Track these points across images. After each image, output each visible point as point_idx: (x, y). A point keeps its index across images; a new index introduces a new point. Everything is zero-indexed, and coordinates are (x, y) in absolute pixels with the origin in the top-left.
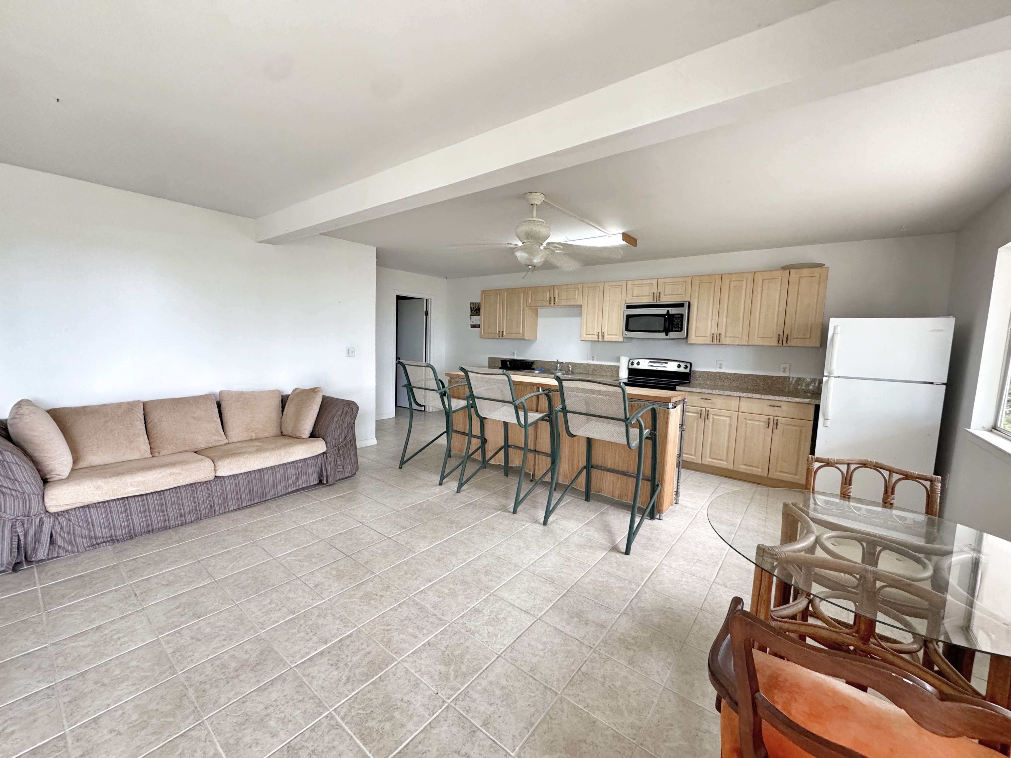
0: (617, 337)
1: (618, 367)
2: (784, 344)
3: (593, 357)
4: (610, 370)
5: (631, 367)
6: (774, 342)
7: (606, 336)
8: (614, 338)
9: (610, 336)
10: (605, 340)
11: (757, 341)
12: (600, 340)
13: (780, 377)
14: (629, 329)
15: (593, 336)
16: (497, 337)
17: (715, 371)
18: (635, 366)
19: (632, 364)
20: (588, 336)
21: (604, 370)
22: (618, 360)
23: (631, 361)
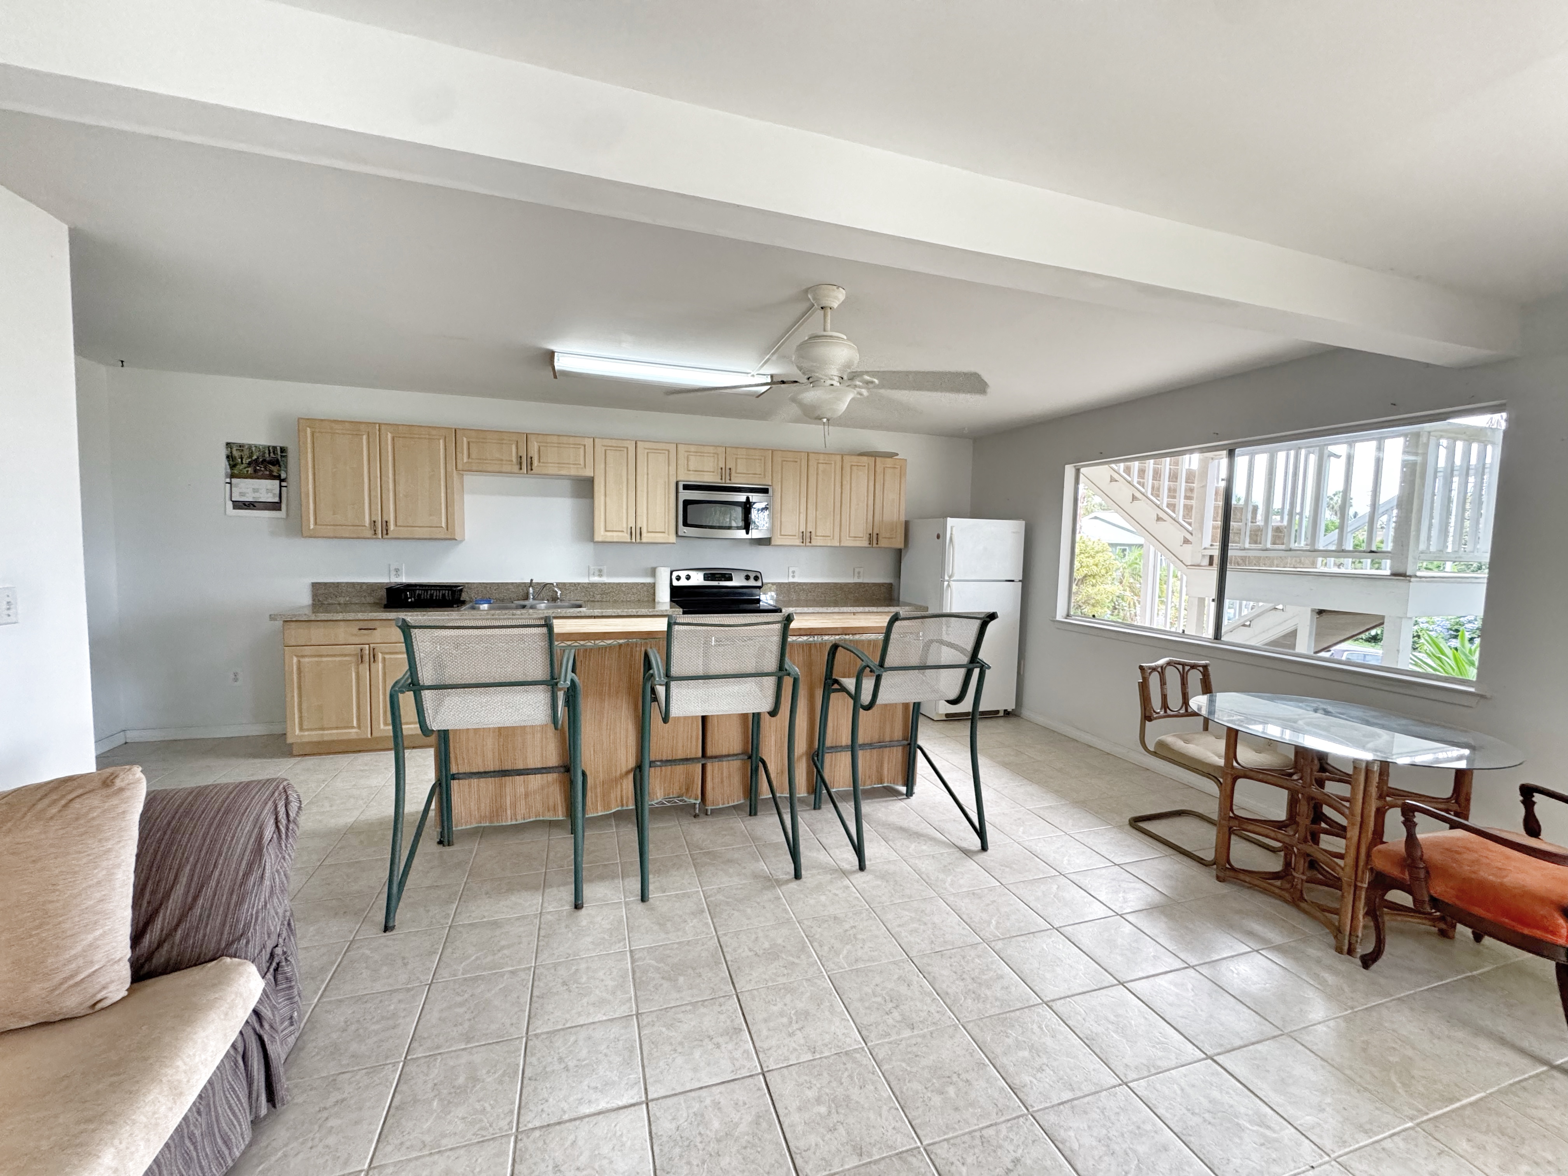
0: (665, 535)
1: (653, 586)
2: (875, 545)
3: (600, 571)
4: (635, 591)
5: (676, 583)
6: (865, 543)
7: (644, 534)
8: (659, 537)
9: (653, 535)
10: (644, 540)
11: (848, 543)
12: (634, 540)
13: (856, 584)
14: (689, 522)
15: (620, 534)
16: (369, 533)
17: (786, 581)
18: (683, 582)
19: (678, 578)
20: (609, 534)
21: (623, 592)
22: (653, 572)
23: (675, 574)
